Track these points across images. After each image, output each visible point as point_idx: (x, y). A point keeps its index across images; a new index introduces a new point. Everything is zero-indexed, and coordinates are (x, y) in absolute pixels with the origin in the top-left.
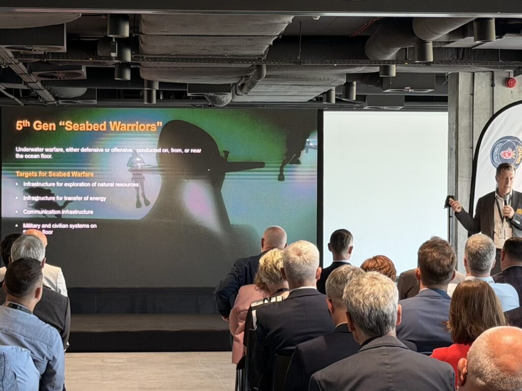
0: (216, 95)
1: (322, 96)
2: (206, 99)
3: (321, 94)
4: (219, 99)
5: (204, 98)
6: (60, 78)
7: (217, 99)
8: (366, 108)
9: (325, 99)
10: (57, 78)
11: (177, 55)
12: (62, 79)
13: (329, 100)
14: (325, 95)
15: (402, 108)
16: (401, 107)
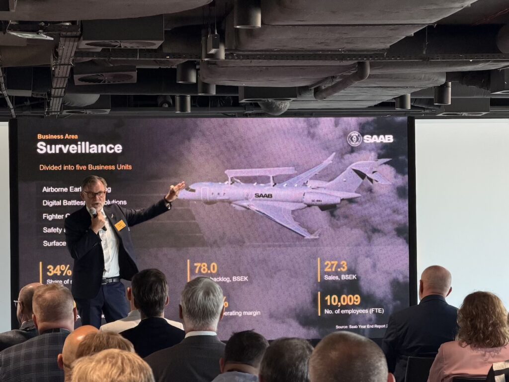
0: (274, 101)
1: (394, 101)
2: (259, 106)
3: (395, 98)
4: (276, 105)
5: (256, 105)
6: (105, 82)
7: (274, 106)
8: (441, 115)
9: (398, 104)
10: (100, 82)
11: (281, 51)
12: (106, 83)
13: (403, 105)
14: (398, 99)
15: (485, 115)
16: (484, 113)
